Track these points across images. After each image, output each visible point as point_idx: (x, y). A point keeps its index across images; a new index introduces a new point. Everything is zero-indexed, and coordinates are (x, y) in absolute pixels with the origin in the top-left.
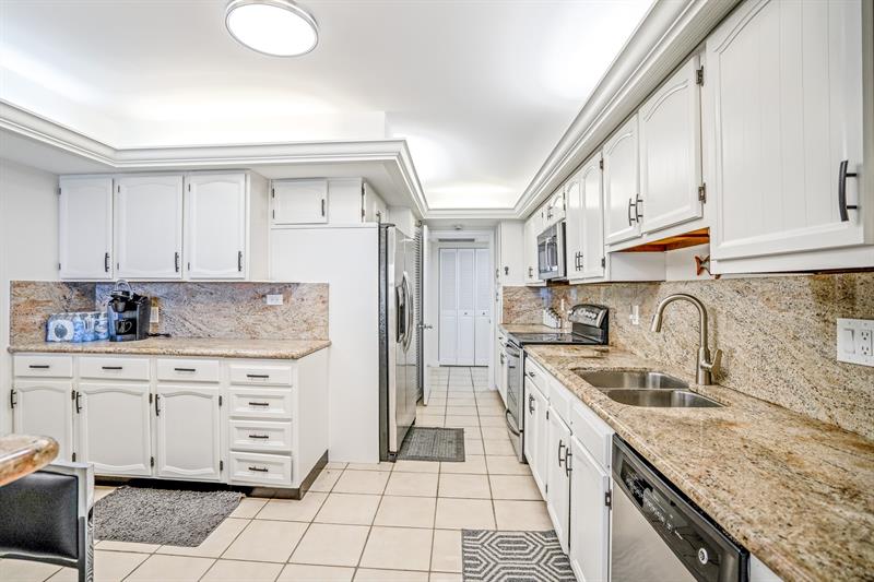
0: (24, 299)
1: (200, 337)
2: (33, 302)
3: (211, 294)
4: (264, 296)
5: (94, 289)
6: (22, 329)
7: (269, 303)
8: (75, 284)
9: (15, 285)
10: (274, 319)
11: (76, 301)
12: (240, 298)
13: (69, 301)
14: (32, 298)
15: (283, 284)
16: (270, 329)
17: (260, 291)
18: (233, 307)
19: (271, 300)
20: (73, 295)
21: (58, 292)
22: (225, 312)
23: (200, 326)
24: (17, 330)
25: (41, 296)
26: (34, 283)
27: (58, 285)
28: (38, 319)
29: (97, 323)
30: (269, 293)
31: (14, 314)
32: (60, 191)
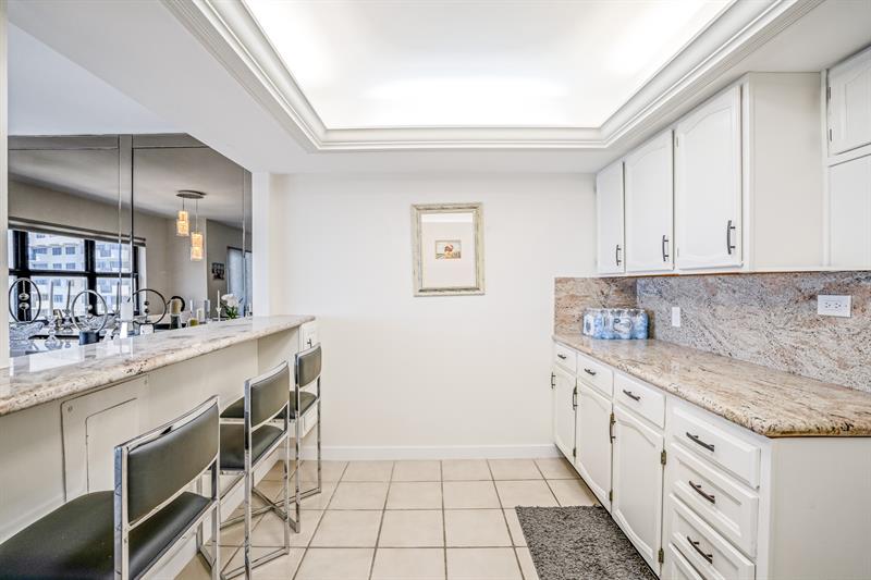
0: (565, 294)
1: (719, 355)
2: (572, 296)
3: (734, 292)
4: (813, 297)
5: (635, 283)
6: (563, 321)
7: (821, 311)
8: (613, 280)
9: (558, 281)
10: (831, 344)
11: (615, 298)
12: (773, 298)
13: (607, 297)
14: (571, 293)
15: (851, 273)
16: (823, 360)
17: (806, 285)
18: (763, 315)
19: (826, 305)
20: (611, 290)
21: (596, 288)
22: (751, 321)
23: (722, 339)
24: (560, 321)
25: (580, 292)
26: (573, 279)
27: (595, 280)
28: (576, 312)
29: (617, 321)
30: (823, 292)
31: (557, 307)
32: (595, 190)
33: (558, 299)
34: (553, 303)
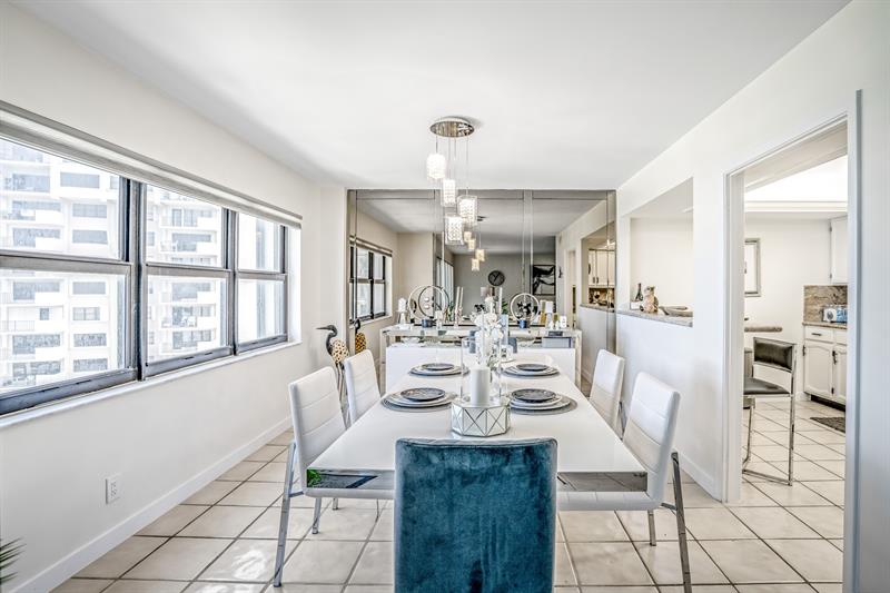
0: (811, 296)
2: (816, 297)
6: (810, 313)
8: (842, 287)
9: (806, 288)
11: (842, 298)
13: (836, 298)
14: (815, 295)
20: (840, 294)
21: (831, 292)
24: (808, 313)
25: (820, 294)
26: (816, 286)
27: (830, 287)
28: (818, 308)
31: (806, 304)
32: (831, 230)
33: (806, 299)
34: (803, 302)
